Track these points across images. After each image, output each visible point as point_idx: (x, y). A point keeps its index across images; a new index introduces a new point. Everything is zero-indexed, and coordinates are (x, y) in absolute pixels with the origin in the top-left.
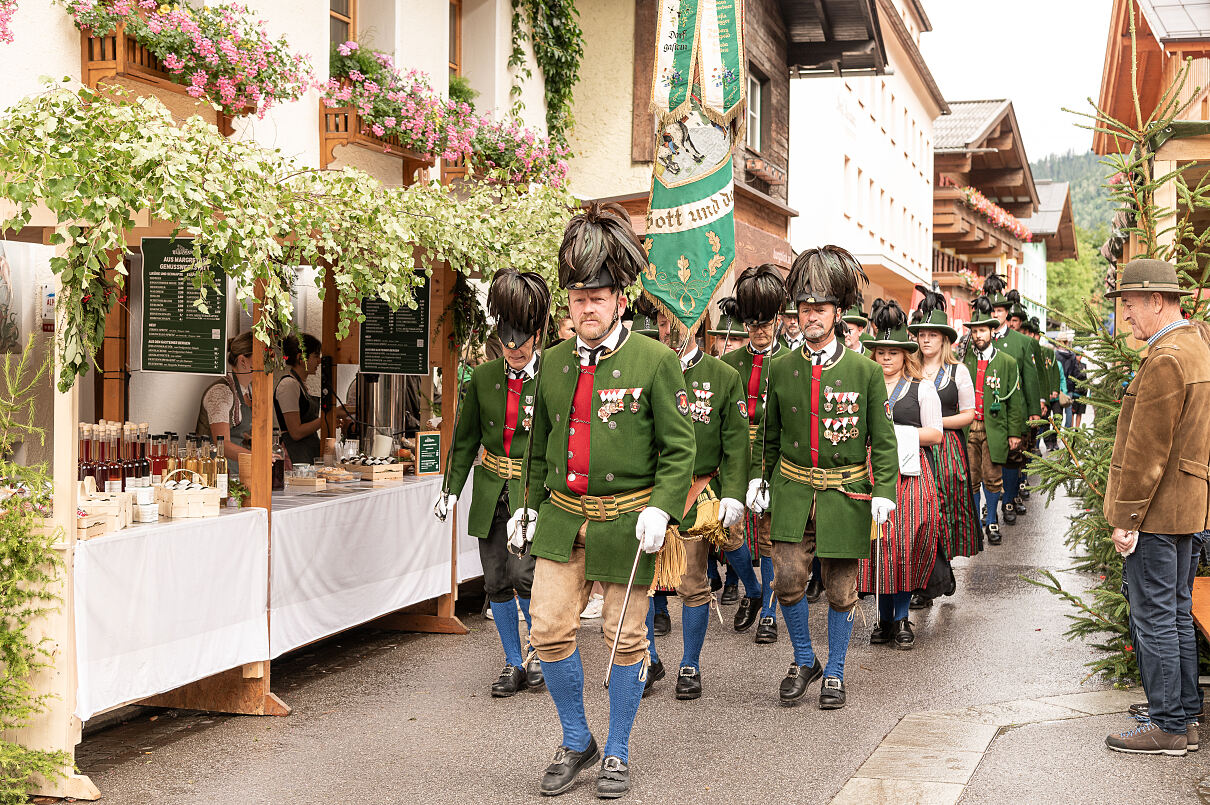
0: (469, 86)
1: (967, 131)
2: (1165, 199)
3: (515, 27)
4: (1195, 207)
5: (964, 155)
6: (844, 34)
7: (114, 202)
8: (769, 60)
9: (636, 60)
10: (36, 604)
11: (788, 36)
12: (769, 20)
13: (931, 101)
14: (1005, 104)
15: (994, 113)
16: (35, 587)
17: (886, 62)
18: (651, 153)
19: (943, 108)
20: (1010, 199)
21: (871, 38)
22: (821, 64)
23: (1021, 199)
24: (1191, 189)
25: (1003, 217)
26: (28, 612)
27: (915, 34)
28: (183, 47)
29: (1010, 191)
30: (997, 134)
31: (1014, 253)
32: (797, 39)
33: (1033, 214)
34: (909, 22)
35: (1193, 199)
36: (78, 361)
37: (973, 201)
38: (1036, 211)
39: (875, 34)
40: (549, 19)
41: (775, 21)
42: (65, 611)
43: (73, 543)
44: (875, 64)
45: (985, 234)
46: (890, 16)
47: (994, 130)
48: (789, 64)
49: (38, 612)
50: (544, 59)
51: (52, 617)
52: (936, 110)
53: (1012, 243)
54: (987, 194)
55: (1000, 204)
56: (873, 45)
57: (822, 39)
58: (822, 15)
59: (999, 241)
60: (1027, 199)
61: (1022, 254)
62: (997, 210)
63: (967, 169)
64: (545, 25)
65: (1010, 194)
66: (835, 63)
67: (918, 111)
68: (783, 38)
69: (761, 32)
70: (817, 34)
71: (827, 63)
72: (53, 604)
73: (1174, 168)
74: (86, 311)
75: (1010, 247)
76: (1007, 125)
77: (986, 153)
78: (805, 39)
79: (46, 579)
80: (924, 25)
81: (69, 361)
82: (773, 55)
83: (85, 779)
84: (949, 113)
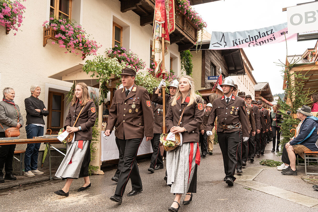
0: (173, 71)
1: (260, 87)
2: (293, 78)
3: (181, 63)
4: (298, 78)
5: (260, 91)
6: (238, 68)
7: (107, 71)
8: (225, 73)
9: (202, 70)
10: (95, 141)
11: (228, 69)
12: (225, 66)
13: (254, 82)
14: (267, 83)
15: (265, 84)
16: (95, 139)
17: (245, 73)
18: (204, 86)
19: (256, 83)
20: (269, 99)
21: (243, 69)
22: (234, 74)
23: (270, 99)
24: (297, 75)
25: (267, 102)
26: (93, 143)
27: (251, 71)
28: (125, 59)
29: (268, 98)
30: (266, 88)
31: (270, 108)
32: (230, 69)
33: (273, 102)
34: (250, 69)
35: (298, 77)
36: (102, 100)
37: (262, 99)
38: (273, 101)
39: (243, 68)
40: (187, 61)
41: (226, 66)
42: (99, 142)
43: (101, 131)
44: (243, 73)
45: (264, 104)
46: (246, 67)
47: (265, 87)
48: (229, 73)
49: (95, 143)
50: (186, 68)
51: (97, 143)
52: (255, 83)
53: (269, 106)
54: (264, 98)
55: (267, 100)
56: (243, 70)
57: (234, 69)
58: (234, 65)
59: (267, 106)
60: (272, 99)
61: (271, 108)
62: (266, 100)
63: (261, 93)
64: (186, 63)
65: (269, 98)
66: (236, 73)
67: (251, 83)
68: (227, 69)
69: (224, 68)
70: (233, 69)
71: (235, 73)
72: (98, 141)
73: (294, 73)
74: (104, 92)
75: (269, 107)
76: (267, 87)
77: (264, 91)
78: (231, 69)
79: (96, 137)
80: (252, 69)
81: (101, 100)
82: (226, 72)
83: (102, 171)
84: (257, 84)
